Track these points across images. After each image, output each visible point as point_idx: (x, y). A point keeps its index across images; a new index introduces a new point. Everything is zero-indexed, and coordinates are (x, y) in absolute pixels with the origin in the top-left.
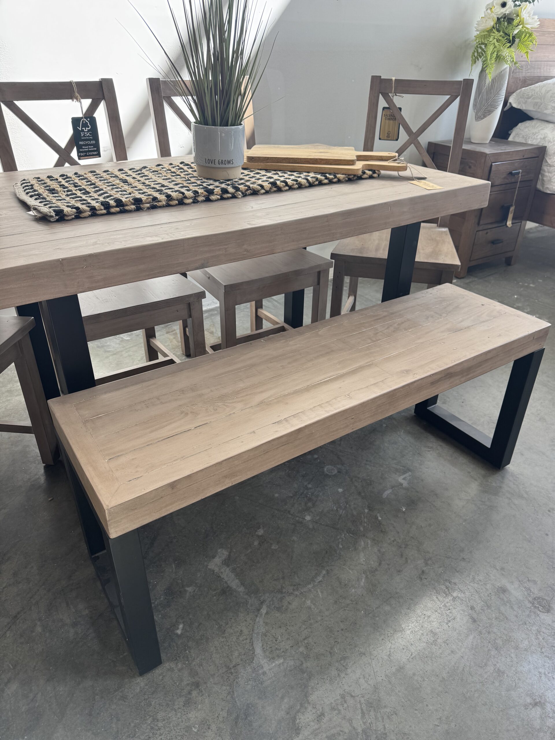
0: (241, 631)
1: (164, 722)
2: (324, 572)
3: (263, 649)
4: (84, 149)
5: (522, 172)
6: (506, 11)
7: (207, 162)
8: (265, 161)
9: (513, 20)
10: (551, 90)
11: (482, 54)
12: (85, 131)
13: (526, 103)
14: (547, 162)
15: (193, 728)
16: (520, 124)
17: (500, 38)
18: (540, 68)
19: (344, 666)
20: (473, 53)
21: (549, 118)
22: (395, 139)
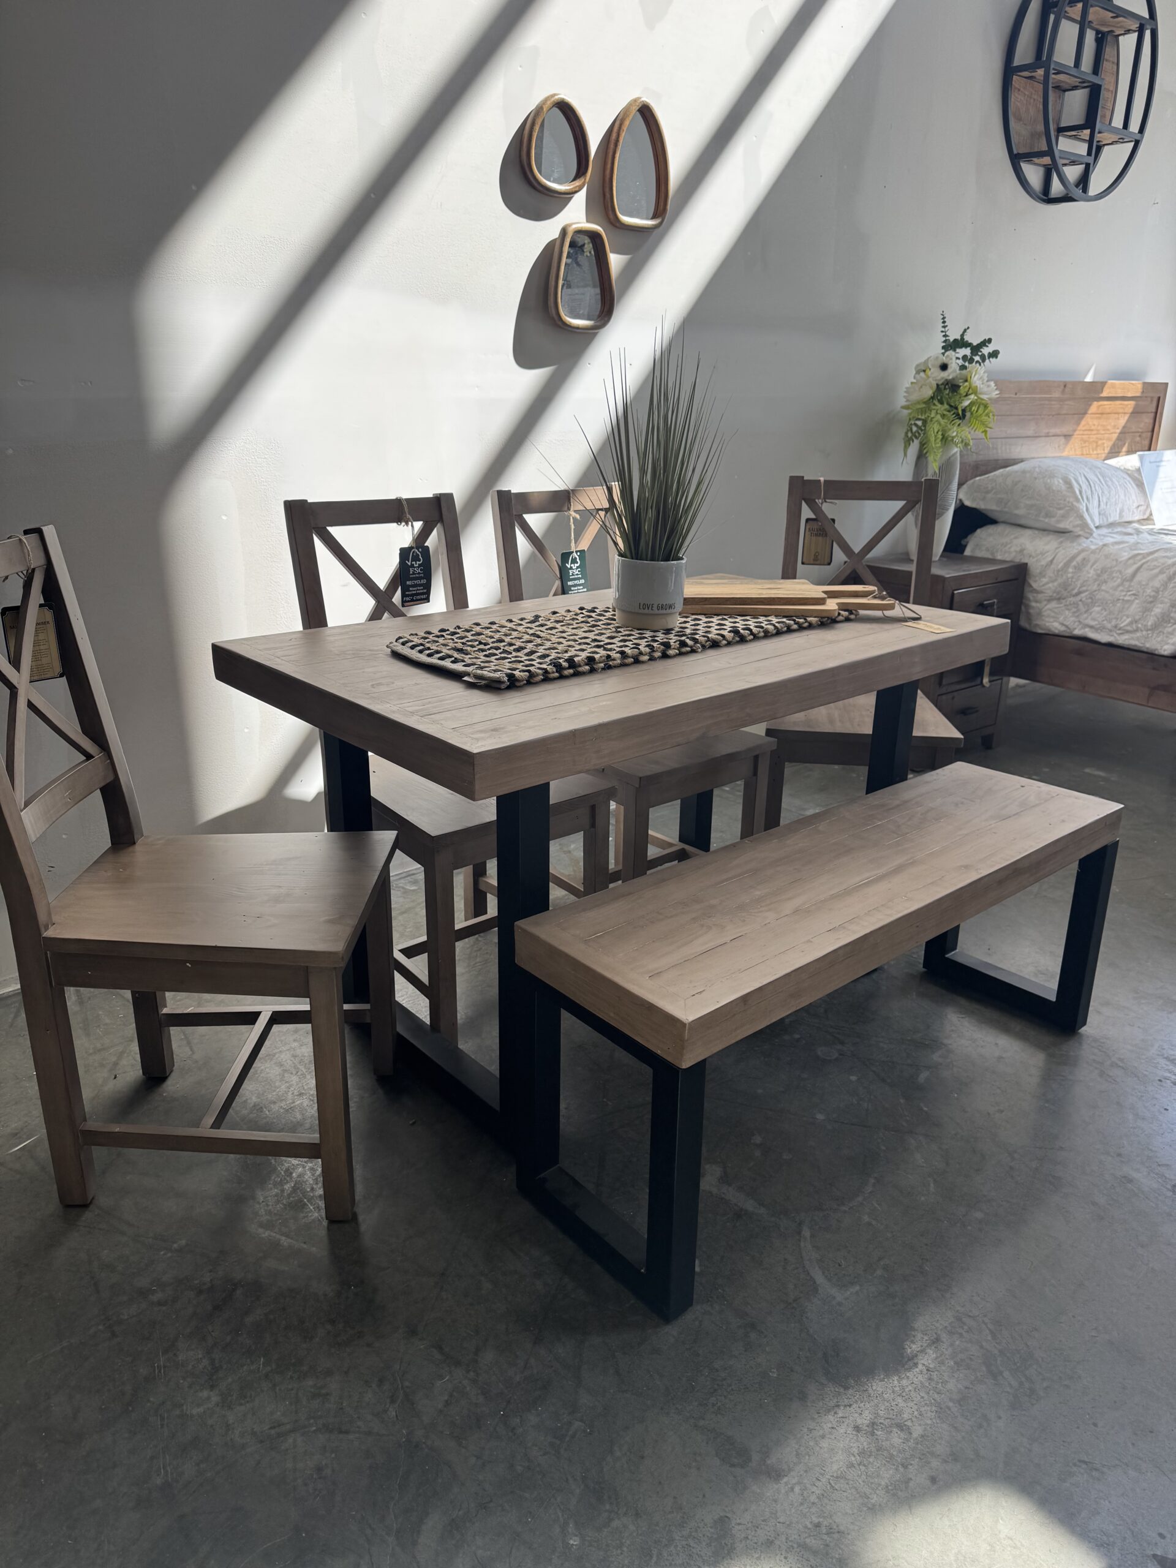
0: (785, 1259)
1: (727, 1371)
2: (872, 1181)
3: (826, 1277)
4: (411, 591)
5: (998, 602)
6: (949, 376)
7: (641, 607)
8: (701, 603)
9: (959, 387)
10: (1020, 481)
11: (919, 434)
12: (415, 566)
13: (984, 499)
14: (1031, 586)
15: (771, 1374)
16: (979, 531)
17: (945, 413)
18: (997, 449)
19: (945, 1285)
20: (906, 433)
21: (1022, 522)
22: (826, 563)
